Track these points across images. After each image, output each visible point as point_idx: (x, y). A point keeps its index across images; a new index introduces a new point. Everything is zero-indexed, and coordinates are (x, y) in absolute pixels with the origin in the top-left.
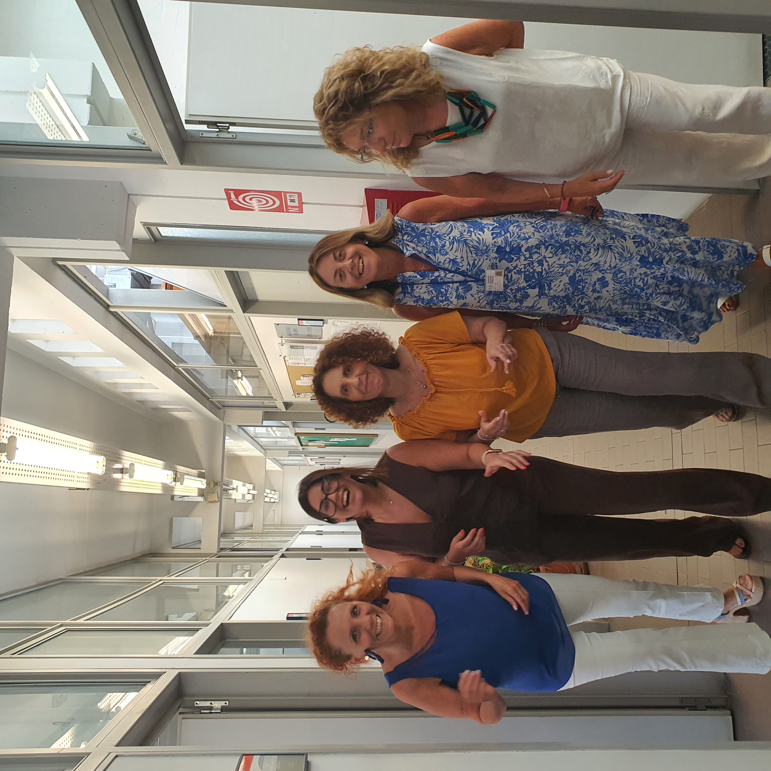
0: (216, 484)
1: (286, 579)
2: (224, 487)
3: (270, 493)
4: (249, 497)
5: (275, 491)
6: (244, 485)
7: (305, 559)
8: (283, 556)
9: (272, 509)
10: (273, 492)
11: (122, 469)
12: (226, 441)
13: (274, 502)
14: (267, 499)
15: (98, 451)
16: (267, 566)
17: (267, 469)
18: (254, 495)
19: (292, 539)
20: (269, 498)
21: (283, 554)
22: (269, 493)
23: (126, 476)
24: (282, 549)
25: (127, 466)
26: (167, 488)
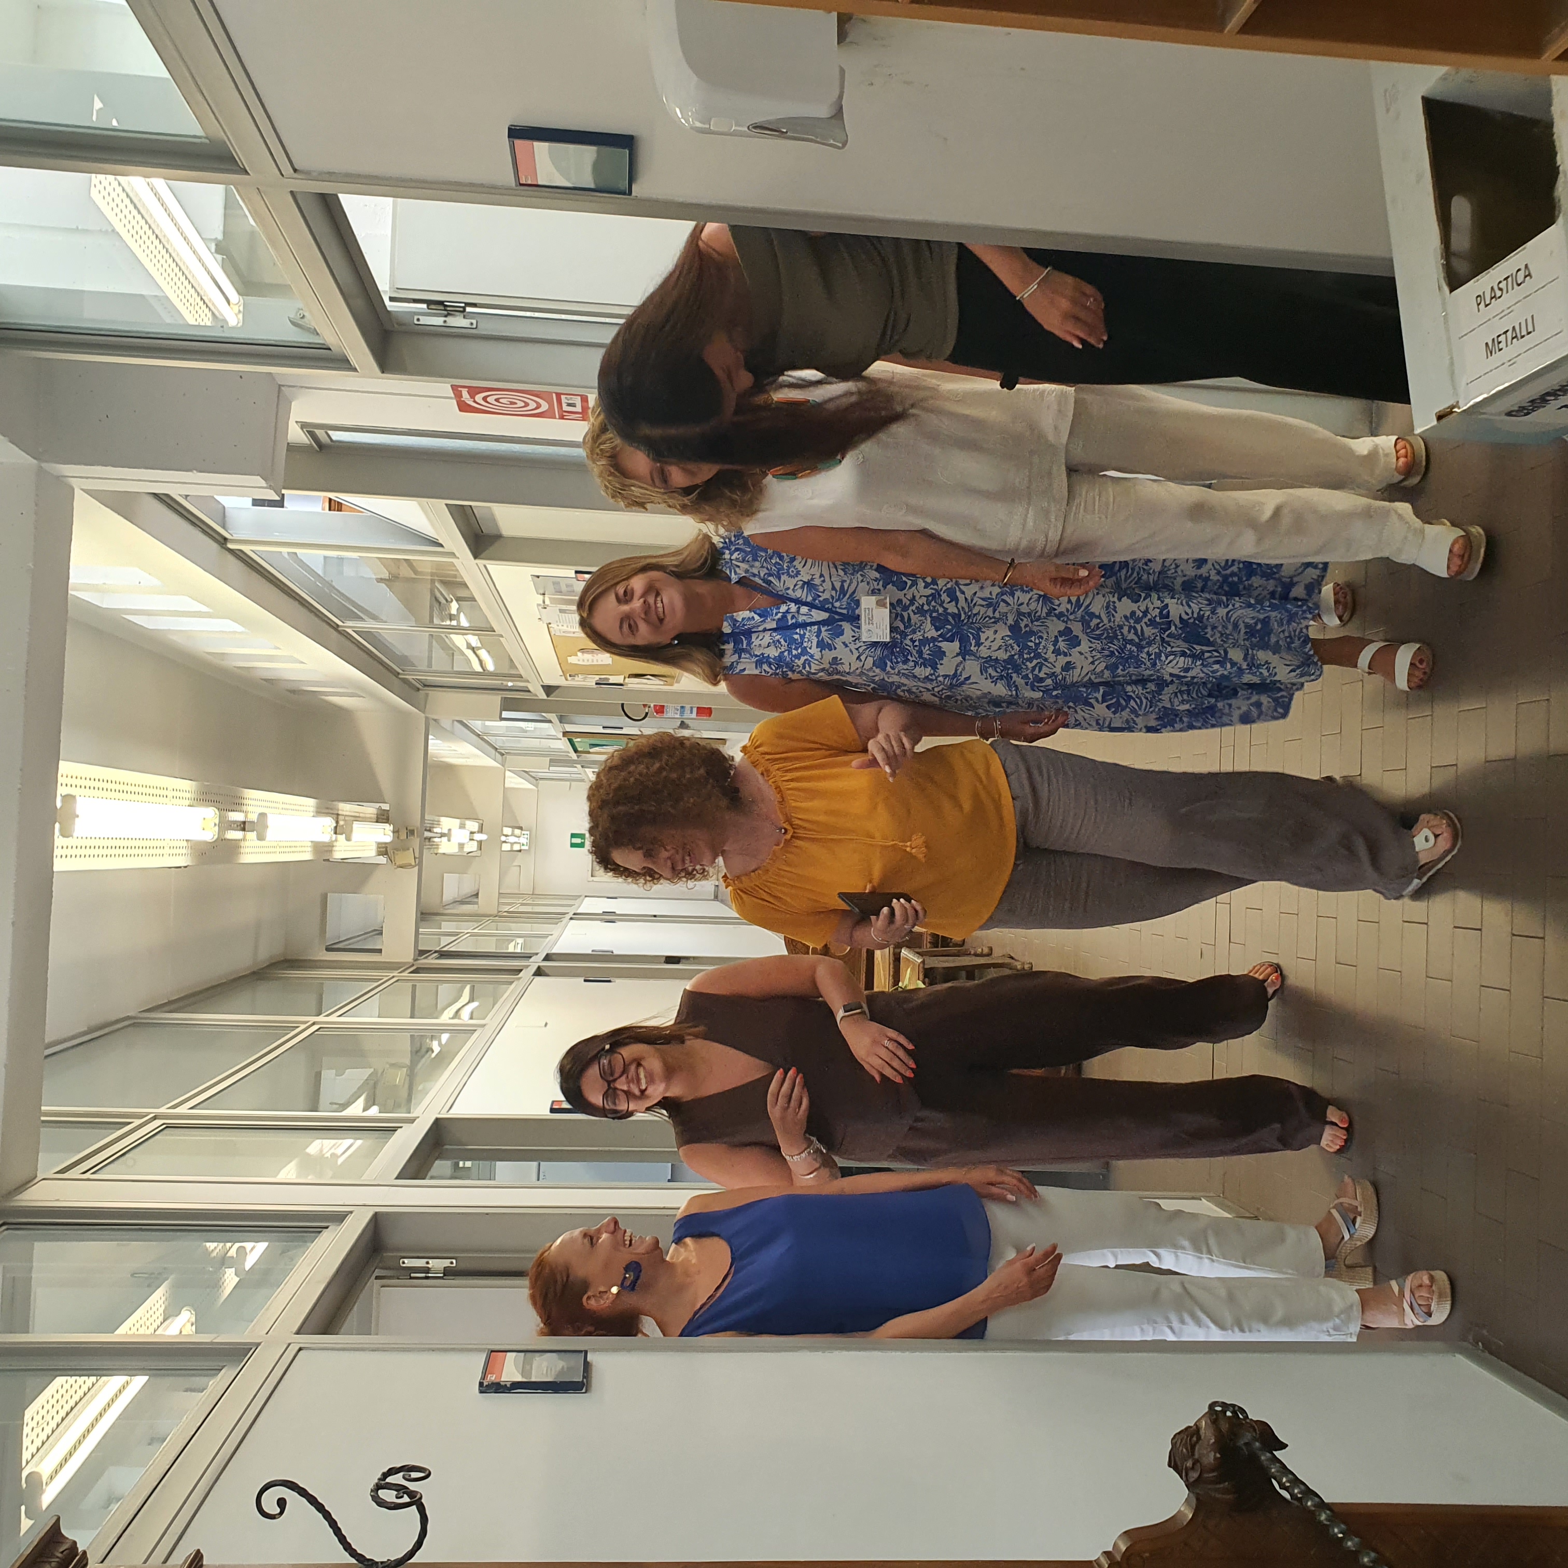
0: (412, 832)
1: (546, 1025)
2: (427, 834)
3: (513, 835)
4: (472, 847)
5: (521, 828)
6: (462, 826)
7: (582, 979)
8: (539, 972)
9: (515, 864)
10: (517, 832)
11: (244, 823)
12: (430, 742)
13: (520, 851)
14: (506, 847)
15: (205, 798)
16: (510, 991)
17: (506, 786)
18: (480, 843)
19: (555, 930)
20: (509, 845)
21: (539, 968)
22: (510, 833)
23: (252, 836)
24: (537, 954)
25: (253, 817)
26: (323, 850)
